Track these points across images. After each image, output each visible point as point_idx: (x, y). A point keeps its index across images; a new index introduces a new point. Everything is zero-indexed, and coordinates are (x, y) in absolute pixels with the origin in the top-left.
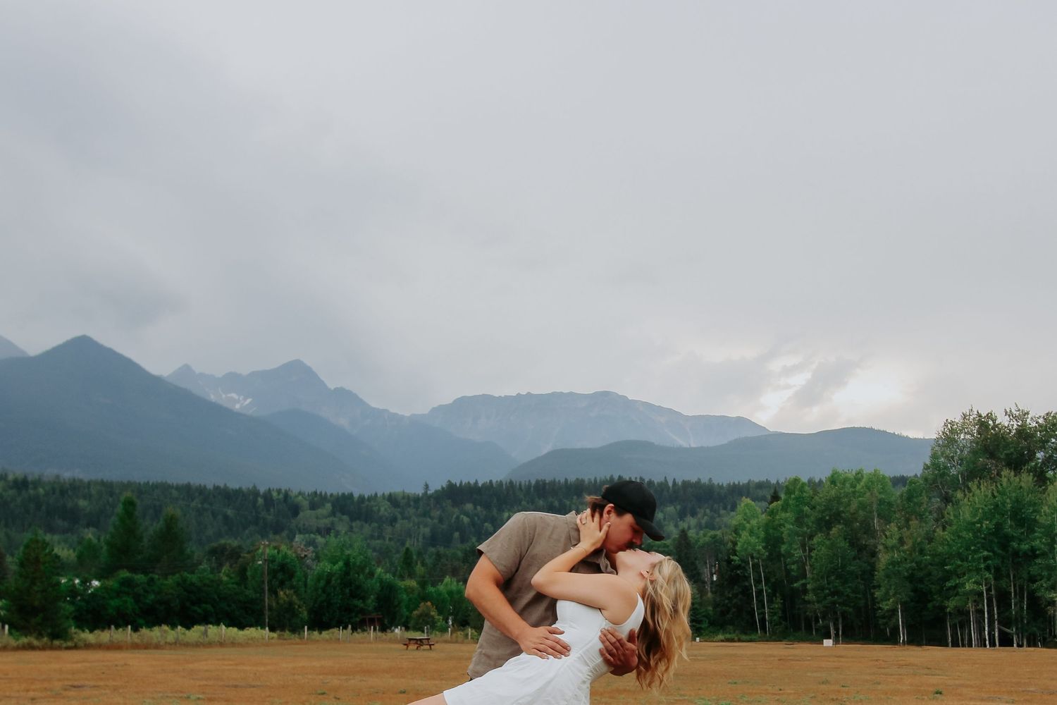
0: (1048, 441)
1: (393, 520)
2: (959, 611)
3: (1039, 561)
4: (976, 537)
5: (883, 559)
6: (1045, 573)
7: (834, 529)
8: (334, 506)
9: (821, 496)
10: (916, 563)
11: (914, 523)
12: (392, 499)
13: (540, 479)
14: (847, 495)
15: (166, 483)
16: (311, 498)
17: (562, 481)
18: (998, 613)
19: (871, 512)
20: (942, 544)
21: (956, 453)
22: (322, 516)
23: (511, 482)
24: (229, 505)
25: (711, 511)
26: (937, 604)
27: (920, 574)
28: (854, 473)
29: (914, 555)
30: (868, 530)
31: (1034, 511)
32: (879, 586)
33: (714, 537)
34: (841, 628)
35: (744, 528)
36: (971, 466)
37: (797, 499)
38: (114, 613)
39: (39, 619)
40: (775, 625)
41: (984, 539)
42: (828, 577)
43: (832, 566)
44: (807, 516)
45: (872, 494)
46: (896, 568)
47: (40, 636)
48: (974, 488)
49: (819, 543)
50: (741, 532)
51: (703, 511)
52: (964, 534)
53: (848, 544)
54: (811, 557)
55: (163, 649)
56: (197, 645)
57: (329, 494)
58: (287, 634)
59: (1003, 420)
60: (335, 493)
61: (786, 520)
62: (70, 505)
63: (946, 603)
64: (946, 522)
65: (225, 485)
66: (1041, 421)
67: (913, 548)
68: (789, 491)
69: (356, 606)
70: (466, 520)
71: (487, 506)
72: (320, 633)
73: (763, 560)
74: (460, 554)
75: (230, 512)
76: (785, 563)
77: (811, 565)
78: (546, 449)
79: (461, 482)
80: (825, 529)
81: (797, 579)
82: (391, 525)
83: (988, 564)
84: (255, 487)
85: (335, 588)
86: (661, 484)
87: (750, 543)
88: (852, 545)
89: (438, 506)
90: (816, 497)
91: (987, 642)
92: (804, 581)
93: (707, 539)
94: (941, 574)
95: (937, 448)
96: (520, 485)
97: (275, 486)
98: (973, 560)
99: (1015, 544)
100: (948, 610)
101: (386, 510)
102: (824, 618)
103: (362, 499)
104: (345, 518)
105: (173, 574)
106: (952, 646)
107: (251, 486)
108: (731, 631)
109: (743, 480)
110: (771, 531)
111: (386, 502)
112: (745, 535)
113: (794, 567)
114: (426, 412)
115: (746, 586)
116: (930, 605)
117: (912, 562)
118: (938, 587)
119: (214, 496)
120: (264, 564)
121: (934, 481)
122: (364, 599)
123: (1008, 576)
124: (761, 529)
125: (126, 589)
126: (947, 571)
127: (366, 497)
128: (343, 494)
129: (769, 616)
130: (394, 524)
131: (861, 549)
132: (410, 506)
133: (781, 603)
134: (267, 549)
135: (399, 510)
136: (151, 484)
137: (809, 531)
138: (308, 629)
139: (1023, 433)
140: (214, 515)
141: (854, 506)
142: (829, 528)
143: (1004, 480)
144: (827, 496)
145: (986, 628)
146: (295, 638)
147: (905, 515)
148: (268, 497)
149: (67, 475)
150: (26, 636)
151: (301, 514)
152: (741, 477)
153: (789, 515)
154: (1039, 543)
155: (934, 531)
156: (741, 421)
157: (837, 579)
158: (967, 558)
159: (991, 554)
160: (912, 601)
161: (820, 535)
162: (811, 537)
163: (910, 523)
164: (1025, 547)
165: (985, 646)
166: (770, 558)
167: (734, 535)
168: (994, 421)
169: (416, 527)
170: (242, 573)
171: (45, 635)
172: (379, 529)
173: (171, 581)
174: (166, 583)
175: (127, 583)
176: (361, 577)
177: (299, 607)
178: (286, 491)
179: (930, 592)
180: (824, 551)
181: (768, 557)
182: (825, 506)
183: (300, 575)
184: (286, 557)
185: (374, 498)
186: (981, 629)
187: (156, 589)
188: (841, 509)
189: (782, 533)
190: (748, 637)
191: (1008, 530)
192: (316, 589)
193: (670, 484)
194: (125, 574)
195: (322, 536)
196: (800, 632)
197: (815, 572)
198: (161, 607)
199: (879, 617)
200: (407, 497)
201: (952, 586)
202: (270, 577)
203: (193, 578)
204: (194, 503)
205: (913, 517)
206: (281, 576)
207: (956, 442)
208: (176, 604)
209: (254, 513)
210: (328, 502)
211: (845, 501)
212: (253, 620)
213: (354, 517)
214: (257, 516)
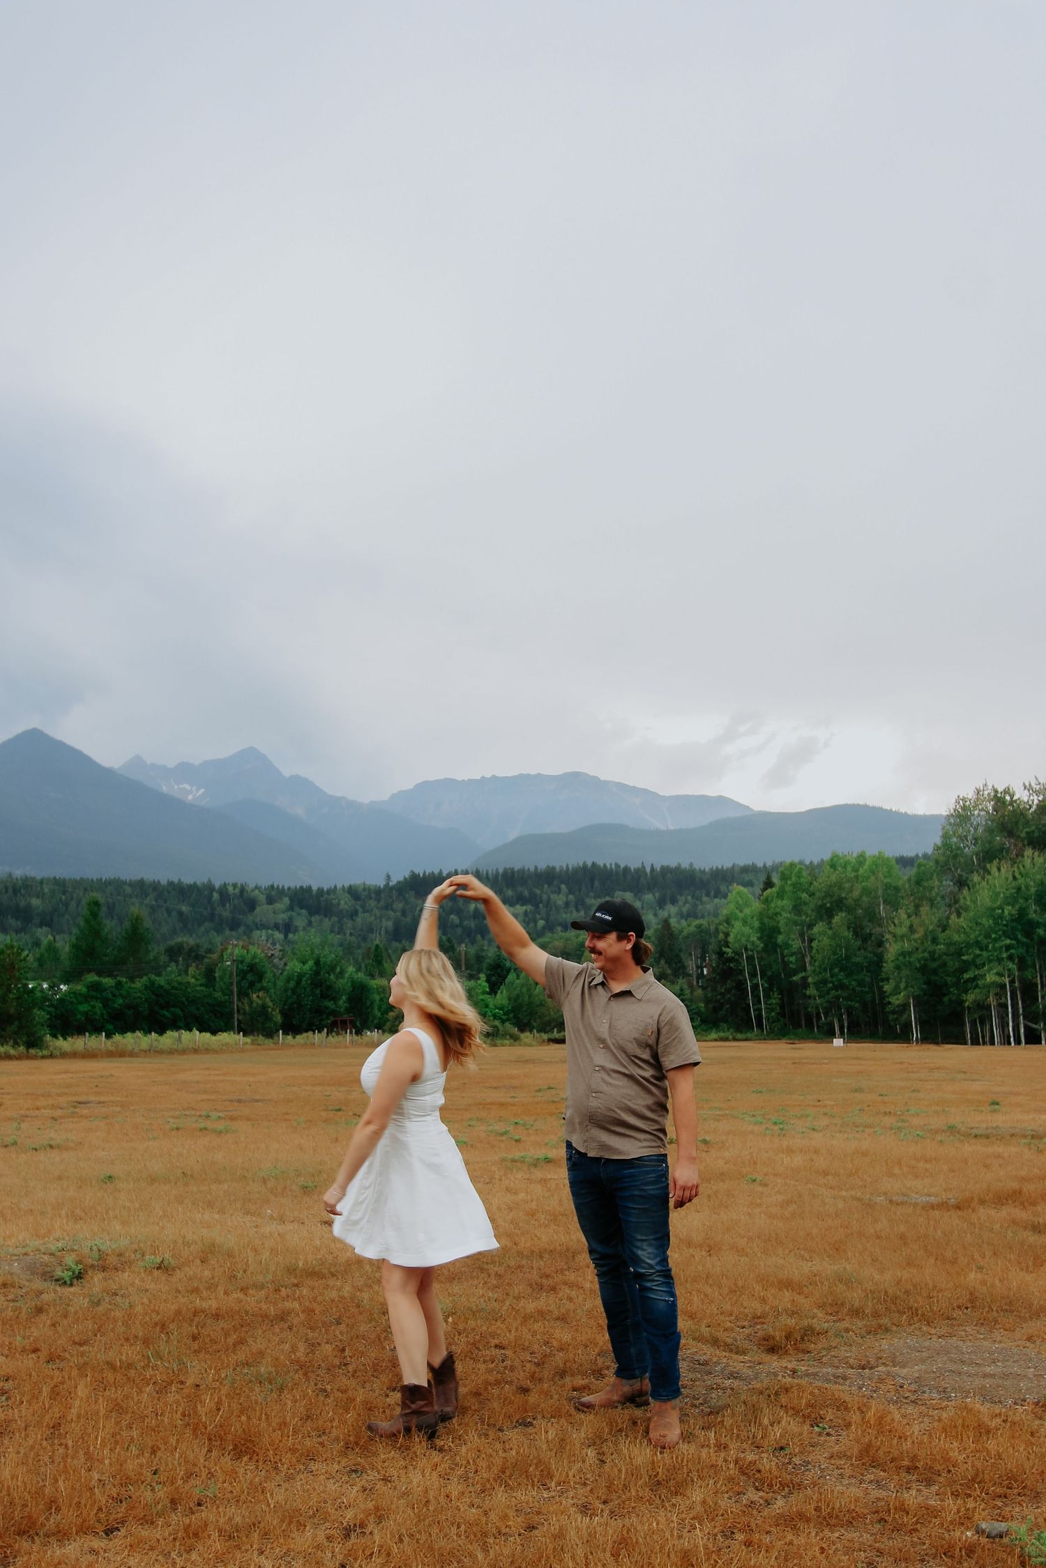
1: (353, 914)
2: (978, 1005)
4: (996, 924)
5: (892, 950)
7: (836, 917)
8: (292, 900)
9: (821, 881)
10: (929, 952)
11: (925, 909)
12: (352, 892)
13: (508, 867)
14: (849, 880)
15: (119, 878)
16: (267, 891)
17: (532, 869)
18: (1023, 1007)
19: (877, 898)
20: (958, 932)
21: (970, 831)
22: (280, 910)
24: (183, 901)
25: (693, 897)
26: (954, 998)
27: (934, 965)
28: (855, 855)
29: (926, 945)
30: (872, 916)
32: (888, 979)
33: (699, 926)
34: (847, 1026)
35: (737, 919)
36: (988, 845)
37: (794, 885)
38: (84, 1018)
39: (14, 1027)
40: (773, 1022)
41: (1006, 925)
42: (831, 970)
43: (836, 957)
44: (805, 903)
45: (876, 878)
46: (907, 959)
47: (16, 1044)
48: (994, 870)
49: (820, 933)
50: (733, 922)
51: (683, 898)
52: (984, 921)
53: (852, 933)
54: (811, 948)
55: (137, 1057)
56: (171, 1052)
57: (286, 888)
58: (262, 1039)
59: (1022, 795)
60: (292, 886)
61: (782, 908)
62: (23, 904)
63: (964, 997)
64: (962, 908)
65: (180, 880)
67: (926, 937)
68: (785, 877)
69: (327, 1008)
72: (295, 1038)
73: (758, 952)
75: (185, 908)
76: (782, 954)
77: (812, 958)
78: (513, 835)
79: (425, 873)
80: (826, 917)
81: (795, 972)
82: (353, 920)
83: (1012, 953)
84: (210, 881)
85: (305, 989)
86: (638, 870)
87: (743, 934)
88: (856, 934)
89: (401, 898)
90: (815, 883)
91: (1012, 1039)
92: (803, 974)
93: (692, 929)
94: (957, 965)
95: (948, 827)
96: (487, 874)
97: (230, 880)
98: (995, 949)
100: (967, 1004)
101: (346, 902)
102: (827, 1014)
103: (321, 892)
104: (304, 912)
105: (141, 976)
106: (972, 1044)
107: (206, 881)
108: (726, 1029)
109: (727, 864)
110: (766, 920)
111: (346, 894)
112: (738, 925)
113: (793, 959)
114: (387, 798)
115: (740, 980)
116: (946, 999)
117: (924, 951)
118: (954, 980)
119: (168, 892)
120: (232, 964)
121: (946, 863)
122: (335, 999)
123: (1034, 966)
124: (755, 918)
125: (95, 994)
126: (964, 962)
127: (325, 890)
128: (301, 887)
129: (766, 1012)
130: (354, 917)
131: (866, 939)
132: (371, 898)
133: (779, 999)
134: (235, 949)
135: (359, 902)
136: (103, 879)
137: (807, 920)
138: (283, 1034)
140: (169, 911)
141: (856, 894)
142: (832, 917)
143: (1028, 862)
144: (826, 882)
145: (1011, 1024)
146: (269, 1042)
147: (914, 900)
148: (223, 892)
149: (18, 873)
151: (258, 909)
152: (724, 861)
153: (786, 903)
155: (948, 918)
156: (722, 801)
157: (840, 971)
158: (987, 947)
159: (1014, 942)
160: (925, 994)
161: (821, 924)
162: (810, 926)
163: (921, 909)
165: (1009, 1043)
166: (765, 950)
167: (726, 925)
168: (1012, 796)
169: (378, 921)
170: (209, 974)
171: (21, 1043)
172: (339, 922)
173: (139, 984)
174: (134, 986)
175: (95, 987)
176: (332, 977)
177: (273, 1010)
178: (242, 885)
179: (946, 984)
180: (826, 941)
181: (763, 948)
182: (825, 892)
183: (269, 975)
184: (254, 957)
185: (333, 891)
186: (1003, 1025)
187: (124, 992)
188: (843, 895)
189: (779, 922)
190: (743, 1036)
191: (1032, 916)
192: (286, 991)
193: (648, 870)
194: (92, 978)
195: (280, 932)
196: (800, 1030)
197: (817, 964)
198: (130, 1012)
199: (889, 1013)
200: (367, 889)
201: (970, 978)
202: (239, 978)
203: (161, 981)
204: (148, 899)
205: (924, 903)
206: (251, 977)
207: (970, 819)
208: (144, 1008)
209: (209, 909)
210: (286, 896)
211: (847, 886)
212: (222, 1024)
213: (313, 911)
214: (213, 912)
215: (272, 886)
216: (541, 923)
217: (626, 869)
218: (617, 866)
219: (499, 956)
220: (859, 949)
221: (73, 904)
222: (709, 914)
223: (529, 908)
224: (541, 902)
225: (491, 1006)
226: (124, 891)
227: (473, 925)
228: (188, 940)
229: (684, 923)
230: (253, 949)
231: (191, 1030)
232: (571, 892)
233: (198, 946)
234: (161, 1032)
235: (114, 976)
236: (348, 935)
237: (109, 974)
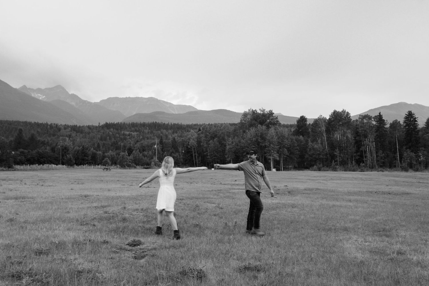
0: (270, 117)
1: (89, 133)
3: (267, 148)
4: (251, 142)
5: (228, 147)
6: (268, 152)
8: (71, 129)
10: (236, 148)
11: (236, 138)
12: (89, 127)
13: (133, 122)
14: (218, 130)
16: (64, 126)
17: (139, 123)
19: (225, 135)
20: (243, 144)
21: (247, 119)
22: (68, 132)
23: (124, 123)
25: (181, 132)
27: (237, 151)
28: (220, 124)
30: (224, 139)
31: (266, 136)
32: (227, 154)
33: (182, 140)
35: (191, 139)
36: (251, 123)
37: (205, 131)
38: (19, 161)
39: (5, 163)
40: (199, 164)
41: (253, 143)
42: (213, 152)
43: (215, 149)
44: (208, 135)
45: (225, 130)
46: (231, 150)
47: (5, 167)
48: (251, 129)
49: (211, 143)
50: (190, 139)
51: (179, 132)
52: (248, 141)
54: (209, 146)
55: (38, 171)
56: (46, 170)
57: (70, 125)
58: (69, 167)
59: (259, 112)
60: (72, 125)
61: (202, 136)
64: (244, 138)
65: (38, 122)
66: (268, 112)
67: (235, 145)
68: (203, 129)
69: (86, 159)
70: (111, 133)
71: (117, 130)
72: (78, 166)
74: (110, 144)
75: (39, 130)
76: (202, 148)
78: (134, 113)
79: (110, 123)
81: (205, 152)
82: (89, 135)
84: (47, 122)
85: (80, 154)
86: (167, 124)
87: (193, 142)
88: (220, 143)
89: (103, 129)
90: (210, 131)
92: (207, 153)
93: (181, 140)
95: (242, 118)
96: (127, 123)
97: (53, 123)
99: (261, 144)
101: (87, 130)
102: (212, 162)
103: (80, 127)
104: (75, 132)
105: (34, 150)
109: (191, 123)
110: (198, 139)
111: (87, 128)
112: (191, 141)
113: (204, 149)
114: (99, 102)
115: (192, 154)
117: (235, 148)
119: (34, 125)
120: (60, 147)
121: (241, 127)
122: (88, 157)
123: (259, 152)
124: (196, 139)
125: (22, 154)
128: (74, 125)
129: (198, 162)
131: (222, 144)
132: (94, 129)
133: (201, 159)
135: (91, 130)
138: (76, 165)
139: (264, 115)
141: (221, 132)
142: (214, 139)
143: (259, 127)
144: (213, 130)
146: (71, 167)
148: (51, 126)
150: (2, 167)
151: (61, 131)
154: (267, 144)
155: (241, 140)
156: (190, 107)
157: (216, 152)
159: (255, 146)
160: (235, 158)
161: (211, 140)
162: (209, 141)
164: (263, 145)
168: (257, 112)
169: (96, 135)
170: (53, 150)
171: (7, 167)
172: (85, 135)
173: (34, 152)
174: (33, 152)
176: (87, 151)
177: (73, 159)
178: (57, 124)
180: (212, 145)
181: (197, 146)
182: (213, 133)
183: (70, 150)
184: (66, 145)
185: (83, 127)
187: (30, 154)
188: (217, 134)
189: (201, 140)
191: (259, 140)
192: (75, 154)
193: (170, 124)
194: (22, 150)
195: (68, 138)
197: (210, 150)
198: (32, 159)
199: (226, 162)
200: (93, 126)
202: (62, 151)
203: (40, 151)
204: (28, 127)
205: (236, 136)
206: (65, 151)
207: (247, 117)
208: (36, 158)
209: (47, 130)
210: (70, 127)
211: (218, 131)
212: (57, 163)
213: (77, 132)
214: (48, 131)
216: (141, 137)
217: (164, 124)
218: (162, 123)
219: (130, 146)
220: (220, 147)
221: (4, 127)
222: (185, 136)
223: (138, 133)
224: (141, 132)
225: (128, 159)
226: (20, 124)
227: (123, 137)
229: (179, 138)
230: (66, 143)
232: (149, 129)
233: (44, 141)
234: (43, 165)
235: (27, 150)
236: (87, 139)
237: (25, 149)
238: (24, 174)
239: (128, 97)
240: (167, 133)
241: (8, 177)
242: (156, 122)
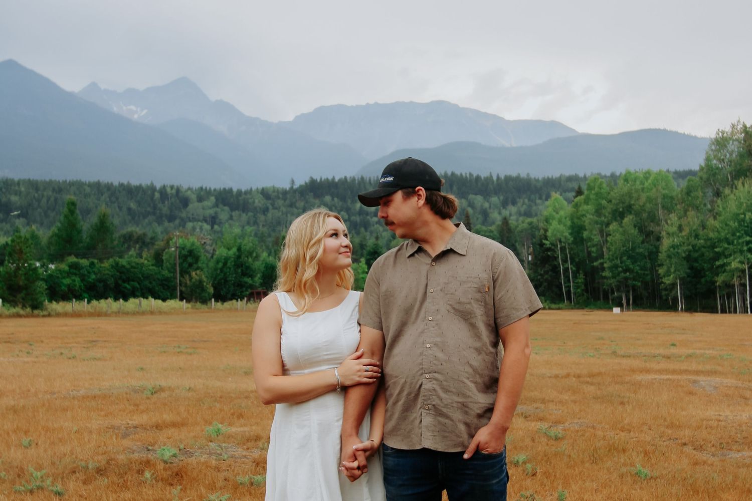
1: (265, 211)
2: (726, 285)
4: (740, 225)
5: (666, 243)
7: (626, 218)
8: (217, 199)
9: (616, 191)
10: (693, 246)
11: (691, 213)
12: (264, 193)
14: (637, 191)
15: (80, 180)
16: (198, 192)
19: (657, 205)
20: (713, 231)
21: (725, 156)
22: (208, 208)
23: (362, 178)
24: (131, 199)
25: (529, 200)
26: (709, 279)
27: (696, 255)
28: (642, 172)
29: (690, 240)
30: (653, 218)
32: (662, 265)
33: (530, 224)
34: (631, 298)
35: (554, 218)
36: (738, 167)
37: (597, 194)
38: (66, 289)
39: (22, 295)
40: (578, 296)
41: (747, 227)
42: (621, 258)
43: (625, 248)
44: (604, 208)
45: (657, 190)
46: (676, 250)
47: (24, 307)
48: (740, 185)
49: (614, 230)
50: (551, 221)
51: (522, 200)
52: (731, 223)
53: (637, 231)
54: (607, 241)
55: (110, 317)
56: (134, 314)
57: (212, 189)
58: (198, 304)
60: (217, 188)
61: (587, 212)
63: (716, 279)
64: (717, 214)
65: (128, 182)
67: (690, 234)
68: (590, 188)
69: (246, 283)
72: (223, 304)
73: (569, 244)
75: (133, 205)
76: (587, 246)
77: (607, 248)
80: (619, 218)
81: (596, 259)
82: (264, 214)
83: (750, 247)
84: (152, 184)
85: (230, 268)
86: (486, 179)
87: (559, 229)
88: (641, 231)
89: (303, 198)
90: (612, 193)
91: (749, 310)
92: (601, 261)
93: (525, 225)
94: (712, 255)
96: (370, 180)
97: (168, 183)
98: (738, 244)
101: (259, 201)
102: (618, 290)
103: (239, 193)
104: (226, 208)
105: (108, 258)
106: (721, 313)
107: (149, 183)
109: (557, 175)
110: (576, 220)
111: (260, 195)
112: (554, 223)
113: (594, 249)
114: (291, 119)
115: (555, 265)
116: (703, 280)
117: (689, 245)
118: (709, 266)
119: (119, 192)
120: (176, 250)
121: (708, 179)
122: (252, 277)
124: (568, 219)
125: (74, 271)
126: (717, 253)
127: (243, 190)
128: (224, 189)
129: (574, 289)
130: (266, 213)
131: (649, 234)
132: (279, 198)
133: (584, 279)
135: (270, 201)
136: (68, 182)
137: (605, 220)
138: (215, 301)
140: (120, 207)
141: (643, 200)
142: (622, 218)
144: (620, 192)
145: (748, 298)
146: (204, 307)
147: (684, 207)
148: (163, 192)
150: (14, 307)
151: (190, 206)
152: (554, 172)
153: (590, 208)
155: (707, 220)
156: (554, 125)
157: (628, 259)
158: (732, 242)
160: (688, 277)
161: (614, 223)
162: (608, 225)
163: (688, 213)
165: (747, 312)
166: (574, 242)
167: (545, 223)
170: (158, 258)
171: (27, 306)
172: (254, 217)
173: (107, 264)
174: (102, 265)
175: (74, 266)
176: (250, 260)
177: (207, 284)
178: (177, 187)
179: (704, 269)
180: (618, 236)
181: (572, 241)
182: (619, 200)
183: (203, 258)
184: (193, 244)
185: (249, 192)
186: (744, 300)
187: (96, 270)
188: (632, 202)
189: (584, 222)
190: (557, 306)
192: (216, 269)
193: (495, 178)
194: (72, 259)
195: (207, 224)
196: (599, 302)
197: (611, 253)
198: (101, 285)
199: (662, 290)
200: (276, 191)
201: (720, 265)
202: (181, 261)
203: (123, 262)
204: (104, 197)
205: (690, 209)
206: (190, 260)
207: (726, 147)
208: (111, 282)
209: (152, 205)
210: (212, 196)
211: (635, 195)
212: (169, 294)
213: (233, 207)
214: (155, 208)
215: (202, 188)
217: (478, 178)
218: (471, 175)
219: (376, 245)
221: (44, 200)
222: (538, 213)
226: (85, 190)
228: (137, 230)
229: (519, 220)
230: (191, 239)
231: (147, 298)
233: (145, 234)
234: (126, 299)
235: (88, 258)
236: (261, 227)
237: (84, 256)
238: (66, 325)
239: (372, 102)
240: (486, 205)
241: (13, 334)
242: (453, 174)
